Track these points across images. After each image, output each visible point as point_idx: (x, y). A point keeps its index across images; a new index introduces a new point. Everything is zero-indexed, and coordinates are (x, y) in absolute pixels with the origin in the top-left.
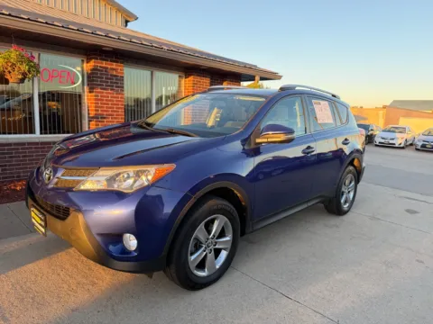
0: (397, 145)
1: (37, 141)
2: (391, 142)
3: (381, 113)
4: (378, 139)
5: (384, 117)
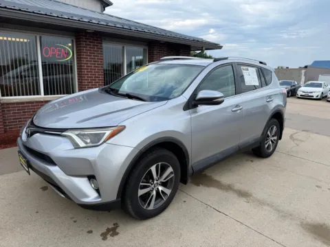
0: (315, 97)
1: (42, 100)
2: (310, 94)
3: (303, 71)
4: (299, 93)
5: (305, 75)
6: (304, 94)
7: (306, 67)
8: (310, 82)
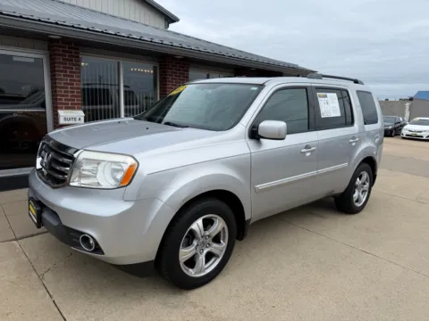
3: (408, 104)
4: (405, 132)
5: (410, 110)
6: (410, 133)
7: (411, 99)
8: (418, 119)
